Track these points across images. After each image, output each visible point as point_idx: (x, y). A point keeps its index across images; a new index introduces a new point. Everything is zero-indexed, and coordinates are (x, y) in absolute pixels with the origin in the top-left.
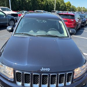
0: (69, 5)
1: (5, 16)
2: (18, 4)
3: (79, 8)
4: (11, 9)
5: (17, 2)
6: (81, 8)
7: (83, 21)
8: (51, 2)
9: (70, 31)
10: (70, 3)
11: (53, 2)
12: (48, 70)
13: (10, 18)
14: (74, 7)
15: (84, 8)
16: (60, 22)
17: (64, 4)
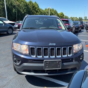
0: (62, 15)
1: (4, 24)
2: (14, 15)
3: (72, 18)
4: (7, 19)
5: (13, 13)
6: (74, 17)
7: (77, 27)
8: (45, 13)
9: (67, 27)
10: (63, 13)
11: (47, 12)
12: (54, 44)
13: (8, 26)
14: (67, 17)
15: (76, 18)
16: (58, 20)
17: (58, 14)
